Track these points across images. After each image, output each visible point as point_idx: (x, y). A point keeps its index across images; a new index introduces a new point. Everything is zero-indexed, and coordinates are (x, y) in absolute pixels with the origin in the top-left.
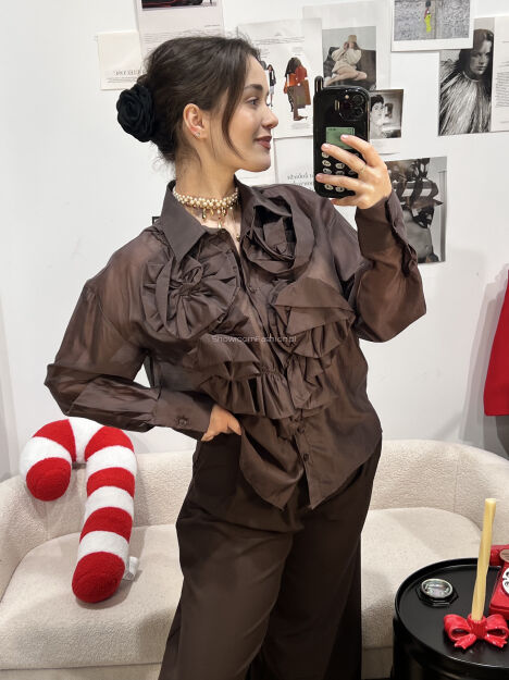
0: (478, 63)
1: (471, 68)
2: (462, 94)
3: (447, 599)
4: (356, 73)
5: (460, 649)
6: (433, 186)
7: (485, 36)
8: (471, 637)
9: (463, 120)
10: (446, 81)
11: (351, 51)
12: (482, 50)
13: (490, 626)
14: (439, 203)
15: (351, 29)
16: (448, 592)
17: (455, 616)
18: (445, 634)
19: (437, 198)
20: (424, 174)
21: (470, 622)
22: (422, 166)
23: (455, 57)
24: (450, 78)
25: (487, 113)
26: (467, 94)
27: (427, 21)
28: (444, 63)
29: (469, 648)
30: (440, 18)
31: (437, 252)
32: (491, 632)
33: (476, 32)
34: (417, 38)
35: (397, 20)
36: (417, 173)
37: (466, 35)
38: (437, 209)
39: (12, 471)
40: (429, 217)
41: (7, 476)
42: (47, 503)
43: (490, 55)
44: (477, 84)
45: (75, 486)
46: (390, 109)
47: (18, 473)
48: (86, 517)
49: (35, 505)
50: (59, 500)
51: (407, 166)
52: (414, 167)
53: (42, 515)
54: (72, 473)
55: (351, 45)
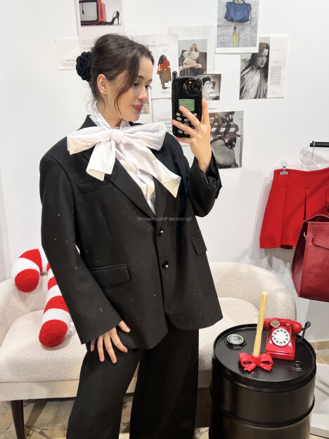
0: (261, 61)
1: (258, 63)
2: (252, 78)
3: (241, 345)
4: (196, 64)
5: (247, 371)
6: (236, 126)
7: (265, 46)
8: (253, 365)
9: (253, 91)
10: (244, 70)
11: (193, 52)
12: (263, 54)
13: (263, 360)
14: (239, 136)
15: (194, 41)
16: (241, 341)
17: (245, 354)
18: (240, 363)
19: (238, 133)
20: (232, 120)
21: (253, 357)
22: (230, 116)
23: (249, 57)
24: (246, 68)
25: (265, 88)
26: (255, 77)
27: (235, 37)
28: (243, 60)
29: (252, 371)
30: (241, 36)
31: (238, 162)
32: (263, 362)
33: (260, 44)
34: (229, 46)
35: (218, 36)
36: (228, 119)
37: (255, 45)
38: (238, 139)
39: (8, 277)
40: (234, 143)
41: (5, 279)
42: (27, 294)
43: (268, 57)
44: (260, 72)
45: (41, 285)
46: (214, 85)
47: (10, 277)
48: (47, 301)
49: (20, 295)
50: (33, 292)
51: (223, 115)
52: (226, 116)
53: (23, 300)
54: (40, 277)
55: (194, 49)
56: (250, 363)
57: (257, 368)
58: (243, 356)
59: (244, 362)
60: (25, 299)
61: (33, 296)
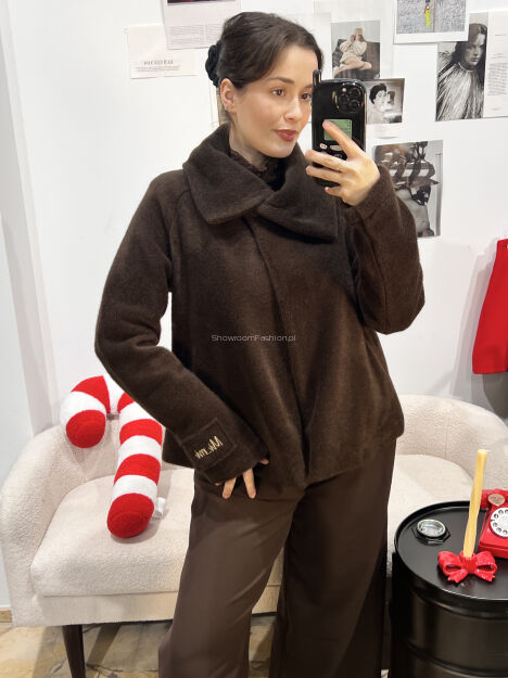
0: (472, 55)
1: (467, 59)
2: (458, 83)
4: (362, 63)
5: (453, 583)
6: (430, 167)
7: (479, 30)
8: (463, 572)
9: (458, 107)
10: (443, 71)
11: (357, 43)
12: (476, 43)
13: (480, 562)
14: (435, 183)
15: (359, 23)
16: (442, 531)
17: (449, 553)
18: (440, 569)
19: (433, 178)
20: (422, 157)
21: (462, 559)
22: (421, 149)
24: (447, 68)
25: (480, 101)
26: (462, 83)
27: (427, 15)
28: (442, 55)
29: (461, 581)
30: (439, 13)
32: (479, 567)
33: (471, 26)
34: (417, 31)
35: (399, 15)
36: (416, 155)
37: (462, 29)
39: (53, 422)
40: (426, 196)
41: (49, 426)
42: (85, 450)
43: (484, 47)
44: (472, 74)
45: (109, 435)
46: (392, 97)
47: (59, 423)
51: (407, 149)
52: (413, 149)
54: (107, 423)
55: (357, 38)
56: (459, 568)
57: (470, 577)
58: (446, 557)
59: (448, 567)
60: (83, 460)
61: (96, 453)
